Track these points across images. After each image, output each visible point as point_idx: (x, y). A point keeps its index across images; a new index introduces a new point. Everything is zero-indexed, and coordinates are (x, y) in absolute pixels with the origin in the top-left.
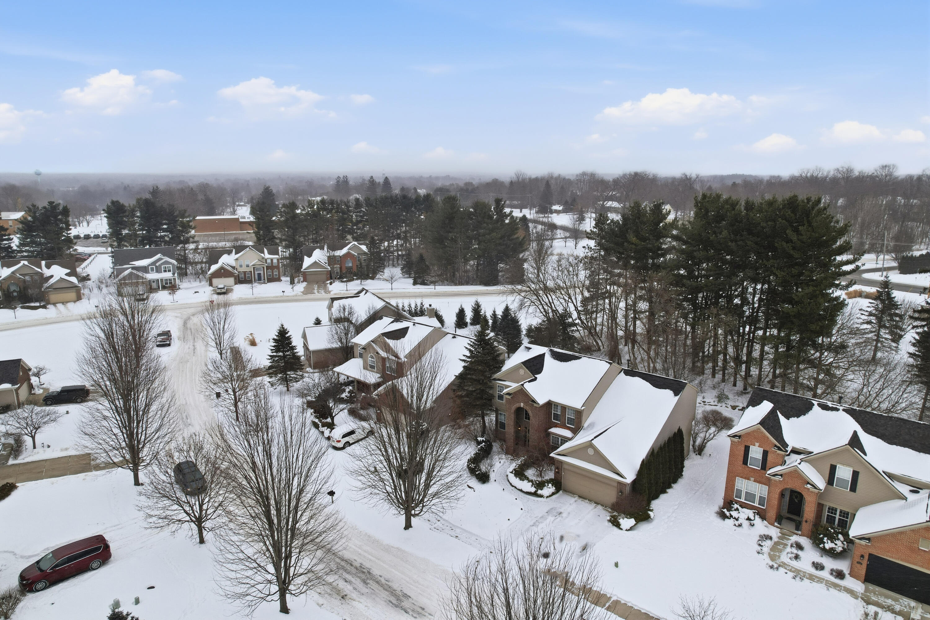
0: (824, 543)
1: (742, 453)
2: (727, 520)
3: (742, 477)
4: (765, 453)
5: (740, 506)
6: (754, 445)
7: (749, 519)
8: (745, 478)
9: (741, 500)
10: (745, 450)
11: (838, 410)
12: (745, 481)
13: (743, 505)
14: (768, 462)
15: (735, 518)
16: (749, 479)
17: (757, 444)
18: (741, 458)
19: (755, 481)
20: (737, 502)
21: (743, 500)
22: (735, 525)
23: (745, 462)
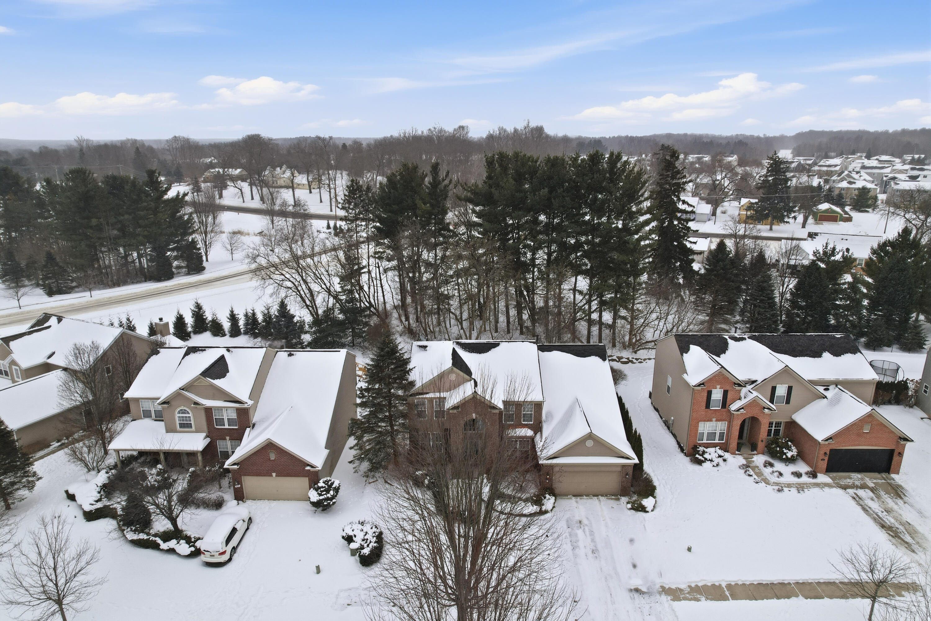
0: (785, 454)
1: (705, 398)
2: (703, 464)
3: (705, 421)
4: (725, 393)
5: (704, 447)
6: (716, 388)
7: (720, 456)
8: (708, 421)
9: (704, 442)
10: (707, 396)
11: (745, 339)
12: (708, 424)
13: (707, 446)
14: (728, 400)
15: (710, 460)
16: (711, 421)
17: (718, 387)
18: (704, 404)
19: (716, 421)
20: (700, 445)
21: (705, 441)
22: (714, 466)
23: (708, 406)
